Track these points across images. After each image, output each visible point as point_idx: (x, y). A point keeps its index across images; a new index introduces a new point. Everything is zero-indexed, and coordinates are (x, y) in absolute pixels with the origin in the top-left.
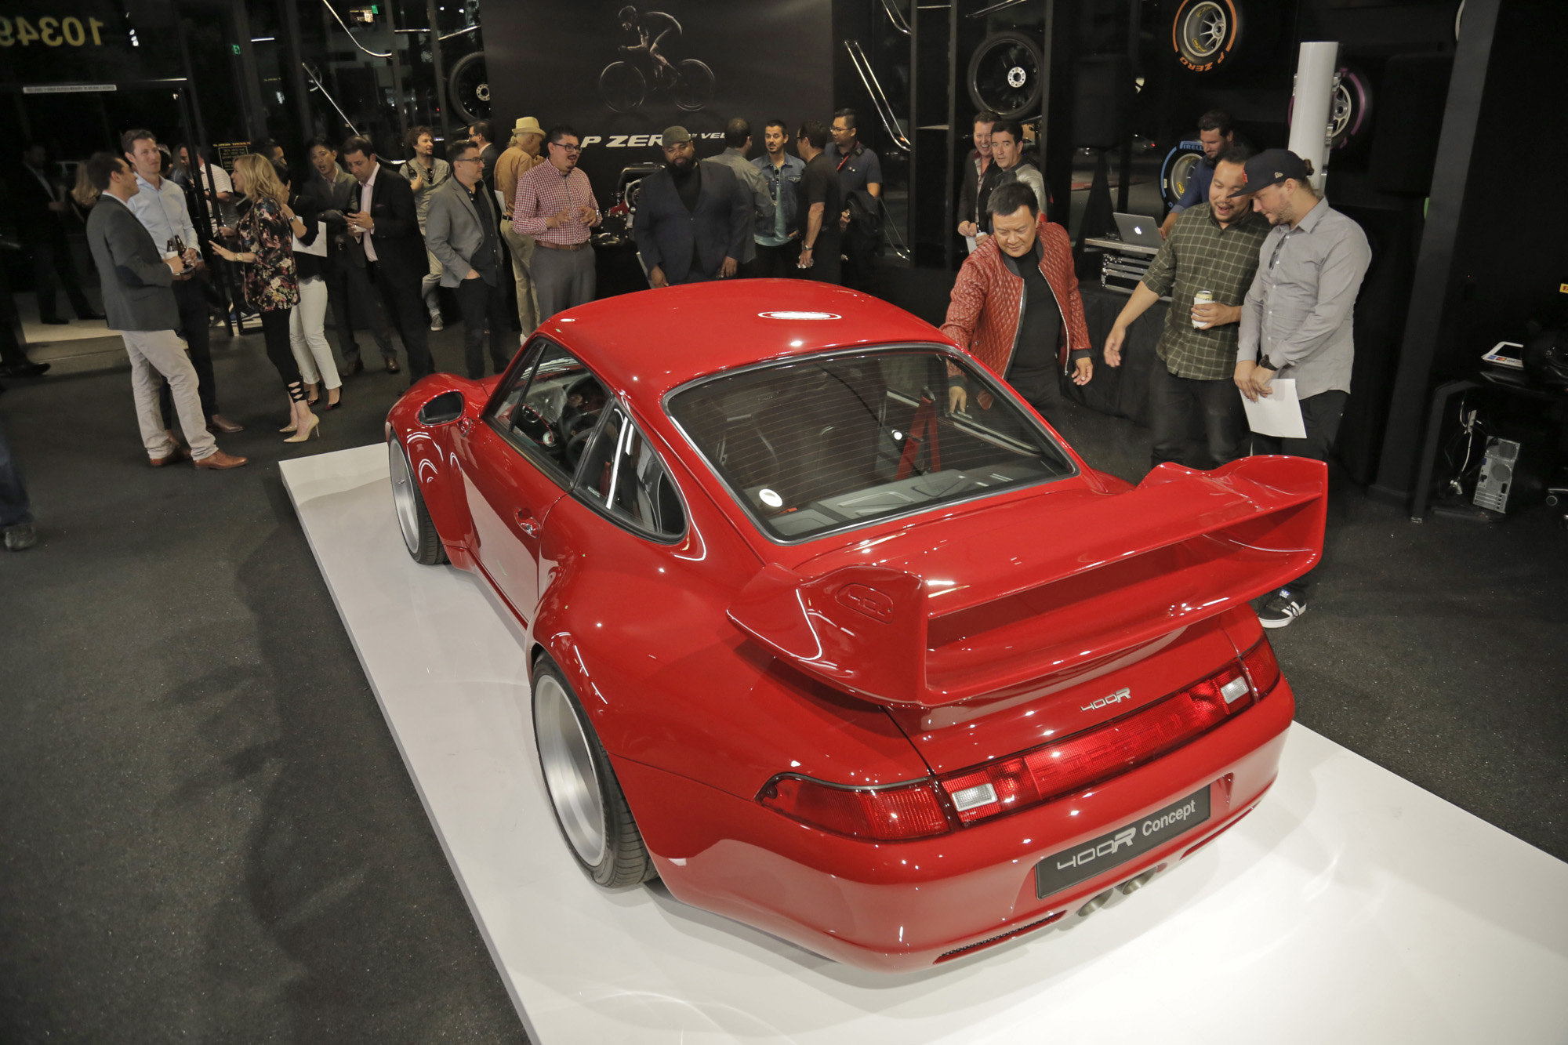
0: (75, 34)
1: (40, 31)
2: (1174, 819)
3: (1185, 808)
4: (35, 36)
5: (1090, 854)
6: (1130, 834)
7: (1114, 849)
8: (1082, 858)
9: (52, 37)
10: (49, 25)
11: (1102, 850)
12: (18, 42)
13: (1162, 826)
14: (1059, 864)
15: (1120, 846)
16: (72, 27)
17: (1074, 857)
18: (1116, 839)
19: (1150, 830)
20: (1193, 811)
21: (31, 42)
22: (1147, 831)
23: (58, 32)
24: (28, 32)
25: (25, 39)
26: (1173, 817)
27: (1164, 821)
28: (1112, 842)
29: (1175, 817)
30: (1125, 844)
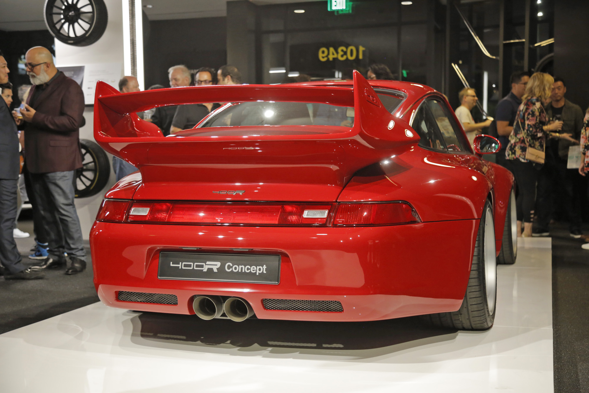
0: (352, 55)
1: (337, 53)
2: (249, 271)
3: (258, 267)
4: (335, 56)
5: (190, 266)
6: (217, 265)
7: (205, 269)
8: (185, 266)
9: (342, 56)
10: (342, 51)
11: (197, 266)
12: (328, 59)
13: (240, 271)
14: (171, 263)
15: (208, 269)
16: (352, 51)
17: (181, 263)
18: (206, 264)
19: (231, 269)
20: (265, 272)
21: (334, 59)
22: (229, 269)
23: (345, 53)
24: (333, 54)
25: (331, 57)
26: (248, 269)
27: (242, 268)
28: (204, 264)
29: (250, 269)
30: (212, 269)
